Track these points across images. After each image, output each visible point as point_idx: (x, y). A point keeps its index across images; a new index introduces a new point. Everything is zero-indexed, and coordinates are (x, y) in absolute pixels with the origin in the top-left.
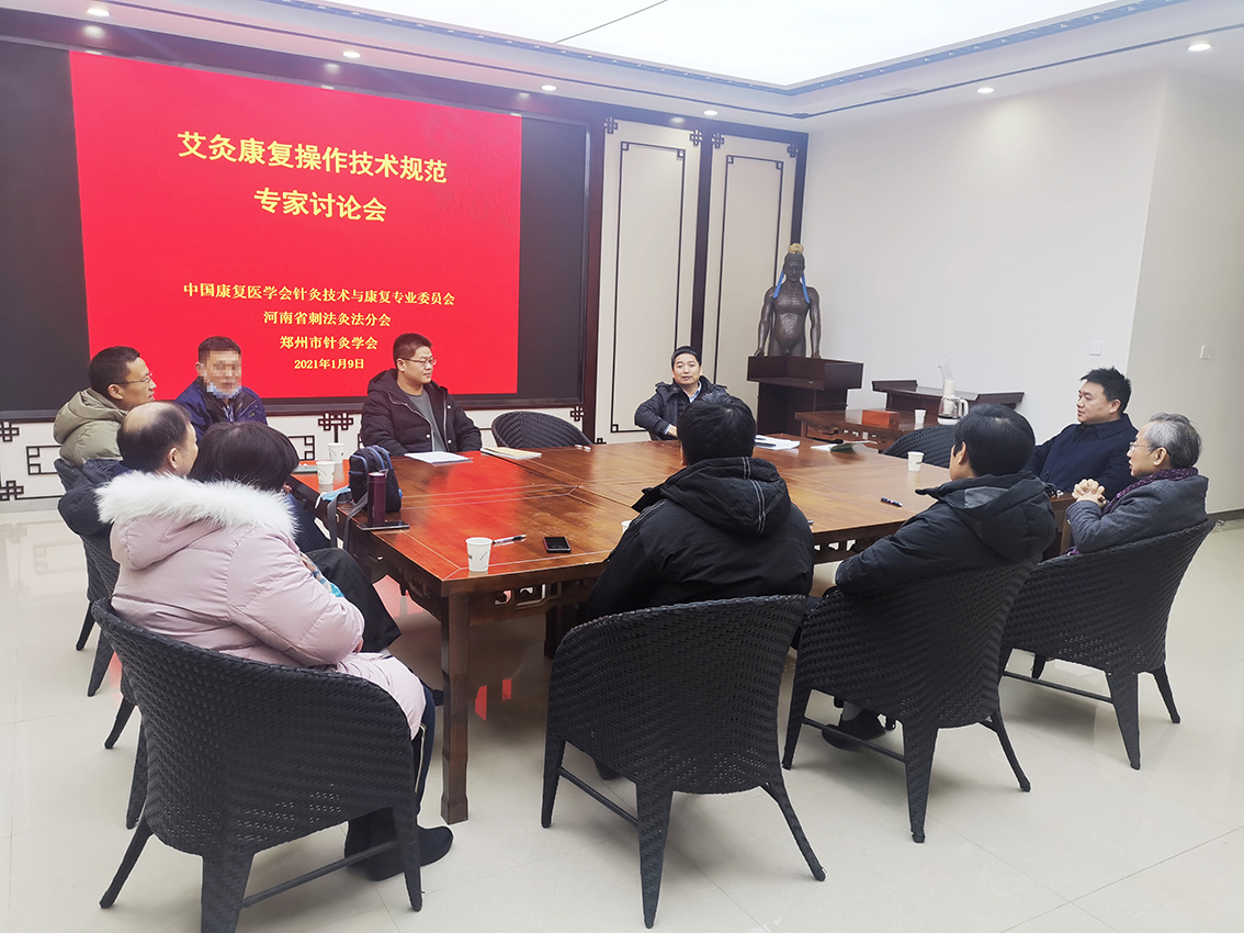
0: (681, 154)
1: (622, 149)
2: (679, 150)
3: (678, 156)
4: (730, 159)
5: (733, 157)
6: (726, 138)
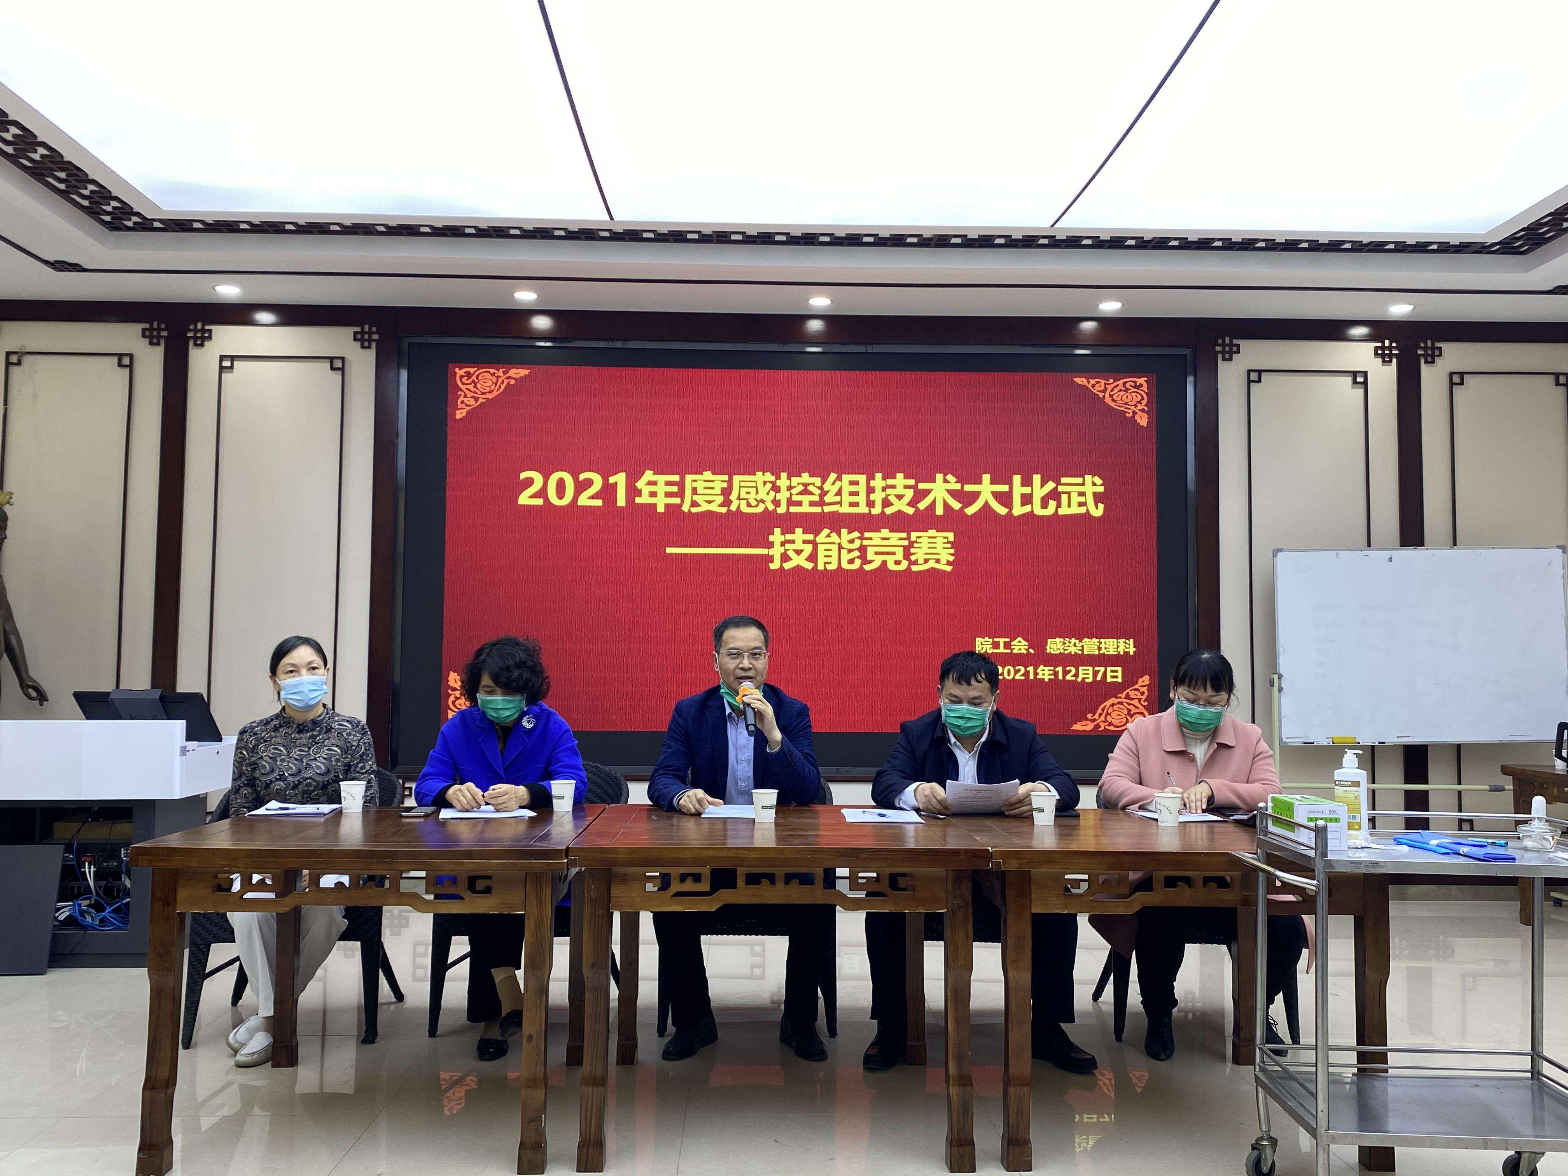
0: (1359, 379)
1: (1249, 382)
2: (1355, 374)
3: (1355, 382)
4: (1456, 379)
5: (1462, 374)
6: (1446, 347)
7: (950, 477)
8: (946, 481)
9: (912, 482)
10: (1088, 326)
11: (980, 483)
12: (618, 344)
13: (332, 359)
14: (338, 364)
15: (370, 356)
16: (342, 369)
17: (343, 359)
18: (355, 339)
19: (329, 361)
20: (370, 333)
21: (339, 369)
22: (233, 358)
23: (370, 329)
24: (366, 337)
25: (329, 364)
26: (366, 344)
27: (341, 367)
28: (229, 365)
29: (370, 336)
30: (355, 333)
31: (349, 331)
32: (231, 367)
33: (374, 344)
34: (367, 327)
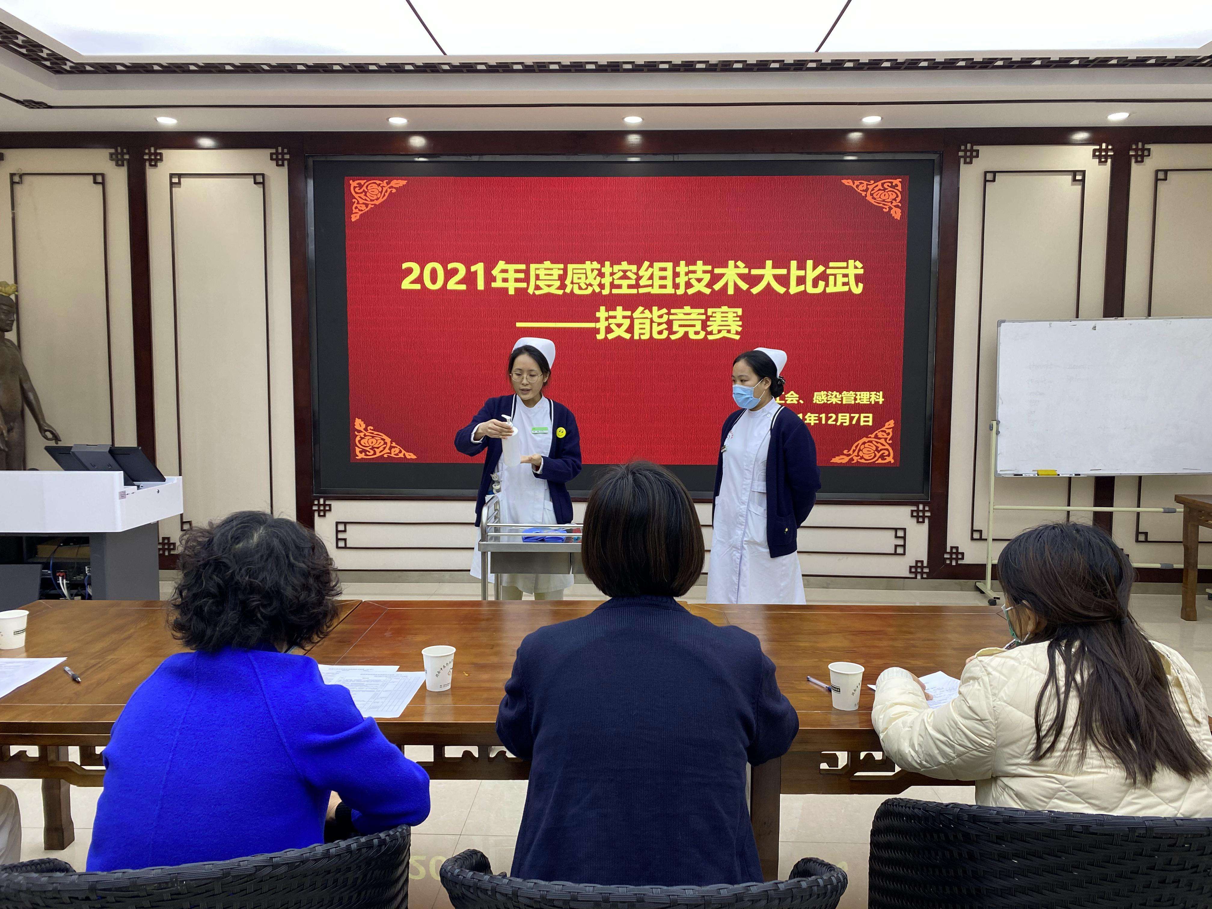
0: (1078, 177)
1: (986, 181)
2: (1075, 173)
3: (1074, 180)
4: (1161, 175)
5: (1166, 171)
6: (1154, 148)
7: (739, 263)
8: (736, 267)
9: (709, 268)
10: (855, 136)
11: (764, 267)
12: (475, 158)
13: (254, 175)
14: (260, 179)
15: (284, 172)
16: (263, 183)
17: (263, 175)
18: (272, 159)
19: (252, 176)
20: (283, 154)
21: (260, 183)
22: (180, 176)
23: (283, 150)
24: (280, 157)
25: (253, 180)
26: (280, 162)
27: (262, 181)
28: (177, 181)
29: (283, 156)
30: (272, 154)
31: (267, 152)
32: (179, 183)
33: (286, 163)
34: (280, 149)
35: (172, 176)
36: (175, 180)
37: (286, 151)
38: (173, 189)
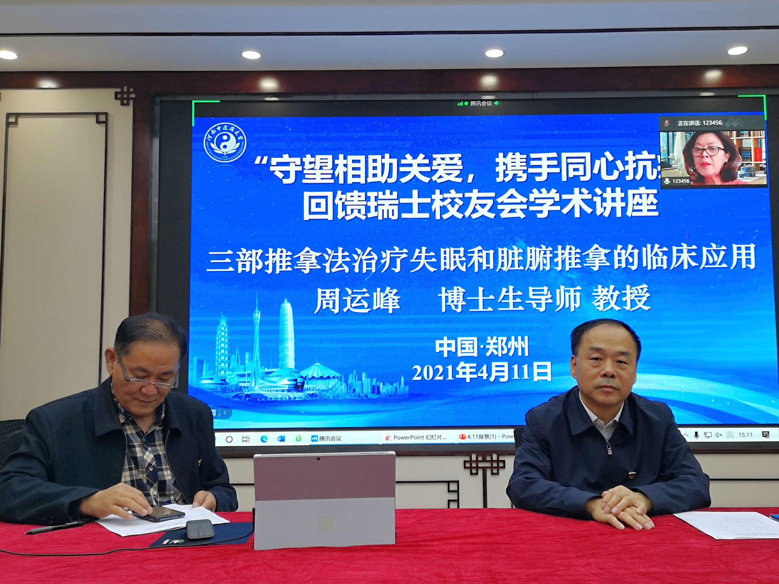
13: (97, 114)
14: (102, 118)
15: (128, 112)
16: (106, 122)
17: (106, 114)
18: (116, 98)
19: (95, 116)
20: (129, 93)
21: (103, 122)
22: (18, 115)
23: (128, 89)
24: (125, 96)
25: (95, 119)
26: (125, 102)
27: (105, 120)
28: (14, 121)
29: (128, 95)
30: (116, 94)
31: (111, 92)
32: (16, 123)
33: (131, 102)
34: (125, 89)
35: (9, 115)
36: (12, 120)
37: (132, 90)
38: (10, 129)
